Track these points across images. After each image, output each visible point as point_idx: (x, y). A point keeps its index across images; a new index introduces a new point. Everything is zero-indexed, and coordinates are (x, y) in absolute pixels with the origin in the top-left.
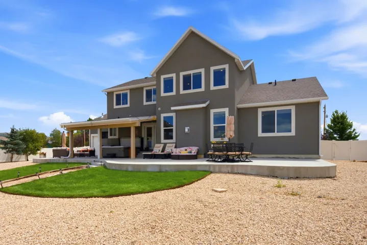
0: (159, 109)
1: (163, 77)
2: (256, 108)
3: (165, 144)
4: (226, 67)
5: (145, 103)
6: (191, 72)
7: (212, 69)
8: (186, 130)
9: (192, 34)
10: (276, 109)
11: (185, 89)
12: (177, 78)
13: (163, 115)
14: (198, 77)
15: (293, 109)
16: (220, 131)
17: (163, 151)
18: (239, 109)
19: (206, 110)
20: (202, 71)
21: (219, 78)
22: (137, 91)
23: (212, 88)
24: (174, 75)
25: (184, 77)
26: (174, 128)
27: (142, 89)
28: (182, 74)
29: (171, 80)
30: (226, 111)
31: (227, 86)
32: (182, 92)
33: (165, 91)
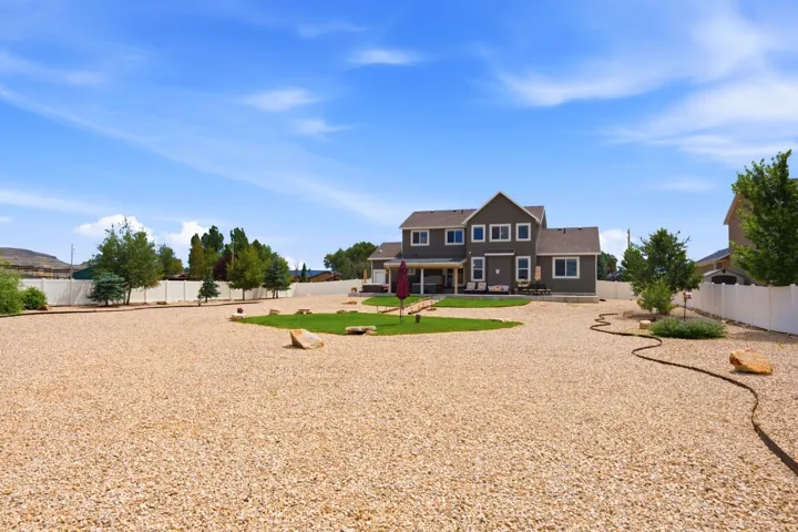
0: (470, 253)
1: (473, 226)
2: (551, 257)
3: (477, 283)
4: (529, 225)
5: (447, 244)
6: (500, 226)
7: (518, 225)
8: (498, 272)
9: (500, 196)
10: (566, 258)
12: (487, 229)
13: (473, 258)
14: (506, 229)
15: (578, 259)
16: (523, 275)
17: (476, 287)
18: (538, 257)
19: (513, 258)
20: (509, 225)
21: (523, 232)
22: (438, 234)
23: (518, 239)
24: (484, 226)
25: (493, 228)
26: (484, 269)
27: (444, 230)
28: (491, 226)
29: (481, 230)
30: (529, 258)
31: (529, 239)
32: (491, 240)
33: (475, 238)
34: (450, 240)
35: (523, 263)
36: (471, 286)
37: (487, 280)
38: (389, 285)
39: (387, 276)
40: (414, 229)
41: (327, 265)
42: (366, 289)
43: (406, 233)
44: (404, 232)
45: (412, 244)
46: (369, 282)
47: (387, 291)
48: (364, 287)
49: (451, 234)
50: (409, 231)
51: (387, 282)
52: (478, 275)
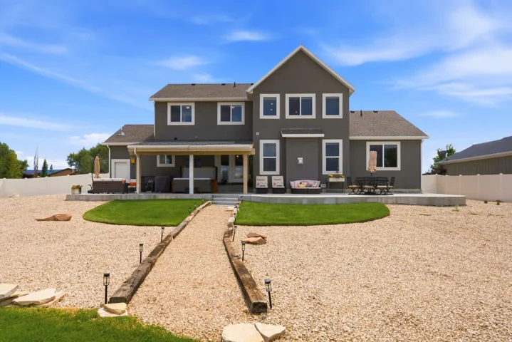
0: (258, 134)
1: (262, 96)
2: (364, 142)
3: (270, 178)
4: (340, 96)
5: (219, 122)
6: (301, 96)
7: (325, 96)
9: (301, 52)
10: (383, 144)
11: (291, 113)
12: (282, 100)
13: (262, 142)
14: (308, 102)
15: (399, 144)
16: (333, 165)
17: (270, 183)
18: (351, 141)
19: (319, 141)
20: (313, 96)
21: (332, 106)
22: (206, 108)
23: (325, 116)
24: (278, 96)
25: (291, 100)
26: (278, 158)
27: (215, 103)
28: (288, 96)
29: (274, 101)
30: (340, 142)
31: (340, 116)
32: (288, 116)
33: (265, 114)
34: (226, 118)
35: (333, 149)
36: (262, 182)
37: (283, 173)
38: (137, 181)
39: (133, 167)
40: (172, 101)
41: (71, 163)
42: (98, 187)
43: (160, 107)
44: (157, 104)
45: (169, 123)
46: (105, 177)
47: (133, 190)
48: (95, 183)
49: (225, 110)
50: (165, 103)
51: (133, 176)
52: (270, 165)
